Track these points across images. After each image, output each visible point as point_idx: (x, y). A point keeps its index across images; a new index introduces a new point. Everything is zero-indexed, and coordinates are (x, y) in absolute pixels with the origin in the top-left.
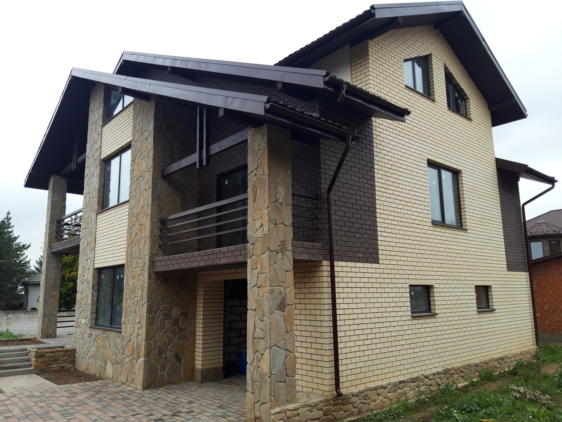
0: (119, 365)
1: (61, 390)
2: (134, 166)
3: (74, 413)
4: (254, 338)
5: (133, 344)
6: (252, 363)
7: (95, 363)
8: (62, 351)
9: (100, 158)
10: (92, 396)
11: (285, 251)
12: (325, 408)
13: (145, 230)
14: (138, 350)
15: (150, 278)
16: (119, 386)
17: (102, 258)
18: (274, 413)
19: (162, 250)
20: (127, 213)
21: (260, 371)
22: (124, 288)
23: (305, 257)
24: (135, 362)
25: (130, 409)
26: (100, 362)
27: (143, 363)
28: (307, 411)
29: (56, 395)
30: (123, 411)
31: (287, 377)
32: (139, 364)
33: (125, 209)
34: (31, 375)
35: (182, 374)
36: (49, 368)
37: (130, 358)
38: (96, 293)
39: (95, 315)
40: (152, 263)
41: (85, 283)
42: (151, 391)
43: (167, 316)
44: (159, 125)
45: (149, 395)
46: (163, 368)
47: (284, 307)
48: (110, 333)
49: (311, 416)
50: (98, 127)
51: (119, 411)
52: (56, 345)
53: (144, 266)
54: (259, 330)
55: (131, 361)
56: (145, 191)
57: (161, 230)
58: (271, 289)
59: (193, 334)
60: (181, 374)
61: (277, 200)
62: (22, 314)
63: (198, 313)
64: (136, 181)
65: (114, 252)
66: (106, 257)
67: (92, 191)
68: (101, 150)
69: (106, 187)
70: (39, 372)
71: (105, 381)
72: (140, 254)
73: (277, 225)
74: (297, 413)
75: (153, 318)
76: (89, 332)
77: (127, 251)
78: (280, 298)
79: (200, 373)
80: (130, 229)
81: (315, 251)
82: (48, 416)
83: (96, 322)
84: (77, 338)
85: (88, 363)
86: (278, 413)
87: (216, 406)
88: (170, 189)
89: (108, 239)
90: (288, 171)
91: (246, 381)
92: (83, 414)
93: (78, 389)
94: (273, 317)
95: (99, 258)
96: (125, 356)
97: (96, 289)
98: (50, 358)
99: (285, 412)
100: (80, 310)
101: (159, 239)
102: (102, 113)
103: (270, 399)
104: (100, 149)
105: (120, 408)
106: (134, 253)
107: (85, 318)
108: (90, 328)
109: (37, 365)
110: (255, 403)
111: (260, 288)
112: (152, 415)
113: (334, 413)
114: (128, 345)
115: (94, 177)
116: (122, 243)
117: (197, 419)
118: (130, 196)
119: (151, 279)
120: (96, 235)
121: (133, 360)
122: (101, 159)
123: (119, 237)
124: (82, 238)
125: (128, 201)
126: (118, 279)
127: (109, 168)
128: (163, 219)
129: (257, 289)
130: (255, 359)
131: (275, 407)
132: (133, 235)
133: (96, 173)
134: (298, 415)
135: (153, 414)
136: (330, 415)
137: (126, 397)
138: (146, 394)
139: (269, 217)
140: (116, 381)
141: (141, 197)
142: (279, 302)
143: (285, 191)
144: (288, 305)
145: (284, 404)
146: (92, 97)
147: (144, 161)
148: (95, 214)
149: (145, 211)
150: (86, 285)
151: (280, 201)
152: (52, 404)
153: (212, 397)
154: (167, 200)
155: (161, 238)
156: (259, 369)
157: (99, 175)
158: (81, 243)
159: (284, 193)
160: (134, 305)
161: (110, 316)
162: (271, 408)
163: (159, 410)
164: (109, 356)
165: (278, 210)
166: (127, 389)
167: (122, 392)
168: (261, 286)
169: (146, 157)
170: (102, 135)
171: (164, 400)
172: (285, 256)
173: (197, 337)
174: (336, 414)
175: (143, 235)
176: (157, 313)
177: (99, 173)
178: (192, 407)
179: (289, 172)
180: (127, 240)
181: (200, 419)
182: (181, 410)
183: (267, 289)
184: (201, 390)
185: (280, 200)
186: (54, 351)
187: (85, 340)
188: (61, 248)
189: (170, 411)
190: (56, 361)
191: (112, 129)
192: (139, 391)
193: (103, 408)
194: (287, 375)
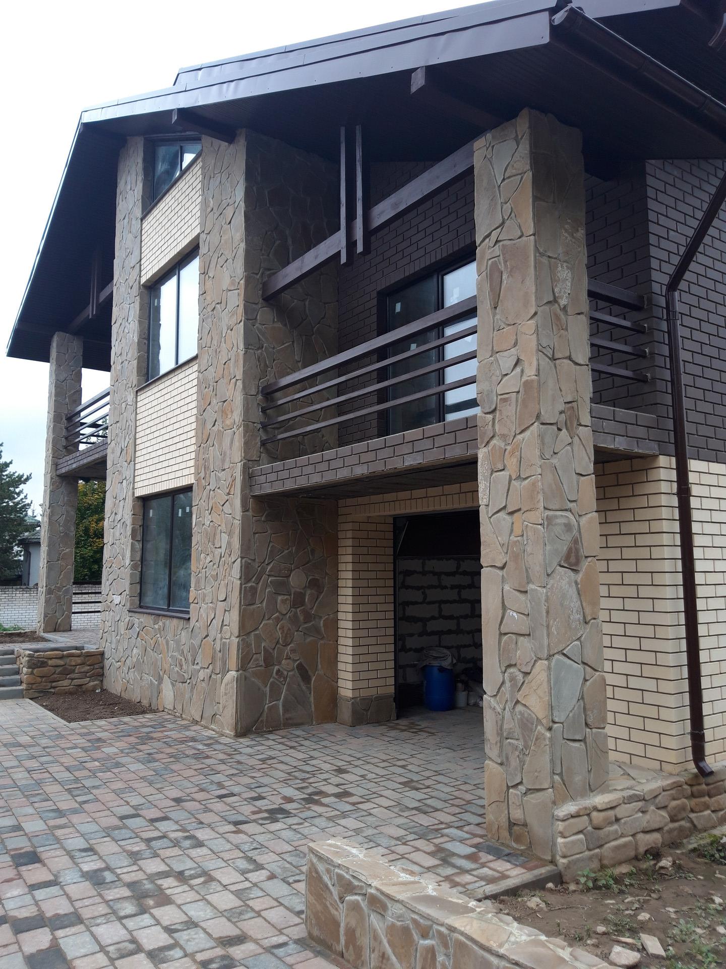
0: (186, 684)
1: (73, 732)
2: (207, 283)
3: (94, 787)
4: (502, 634)
5: (213, 643)
6: (498, 692)
7: (139, 679)
8: (79, 656)
9: (140, 282)
10: (133, 747)
11: (575, 425)
12: (674, 803)
13: (232, 412)
14: (223, 655)
15: (245, 508)
16: (186, 728)
17: (150, 475)
18: (565, 816)
19: (268, 452)
20: (195, 382)
21: (520, 712)
22: (193, 532)
23: (619, 444)
24: (219, 681)
25: (212, 782)
26: (149, 678)
27: (235, 682)
28: (636, 812)
29: (63, 743)
30: (197, 785)
31: (588, 730)
32: (227, 685)
33: (192, 373)
34: (20, 701)
35: (313, 706)
36: (54, 688)
37: (209, 671)
38: (138, 546)
39: (138, 586)
40: (249, 477)
41: (119, 526)
42: (252, 740)
43: (281, 587)
44: (255, 188)
45: (249, 750)
46: (275, 692)
47: (577, 562)
48: (168, 621)
49: (645, 823)
50: (134, 222)
51: (190, 785)
52: (69, 645)
53: (232, 485)
54: (515, 614)
55: (210, 677)
56: (229, 331)
57: (264, 411)
58: (547, 515)
59: (333, 625)
60: (311, 706)
61: (555, 301)
62: (18, 592)
63: (341, 583)
64: (211, 313)
65: (172, 462)
66: (155, 474)
67: (127, 349)
68: (141, 265)
69: (153, 340)
70: (37, 695)
71: (160, 717)
72: (223, 461)
73: (557, 362)
74: (615, 816)
75: (253, 590)
76: (127, 620)
77: (196, 459)
78: (568, 538)
79: (350, 707)
80: (202, 411)
81: (641, 432)
82: (41, 792)
83: (140, 600)
84: (105, 631)
85: (128, 679)
86: (572, 817)
87: (400, 783)
88: (279, 325)
89: (160, 439)
90: (578, 231)
91: (482, 733)
92: (114, 791)
93: (106, 730)
94: (553, 585)
95: (143, 477)
96: (198, 667)
97: (139, 538)
98: (56, 668)
99: (588, 815)
100: (111, 577)
101: (261, 430)
102: (141, 193)
103: (553, 782)
104: (138, 265)
105: (190, 779)
106: (211, 460)
107: (121, 594)
108: (129, 611)
109: (33, 682)
110: (508, 788)
111: (516, 515)
112: (260, 798)
113: (692, 815)
114: (202, 645)
115: (130, 320)
116: (187, 443)
117: (365, 813)
118: (200, 347)
119: (248, 511)
120: (136, 433)
121: (213, 676)
122: (142, 283)
123: (180, 431)
124: (111, 441)
125: (195, 358)
126: (180, 515)
127: (156, 301)
128: (268, 386)
129: (508, 518)
130: (508, 684)
131: (564, 801)
132: (209, 425)
133: (132, 313)
134: (617, 820)
135: (263, 795)
136: (683, 819)
137: (203, 752)
138: (241, 746)
139: (538, 340)
140: (181, 717)
141: (223, 344)
142: (565, 549)
143: (573, 279)
144: (586, 557)
145: (583, 795)
146: (121, 166)
147: (225, 269)
148: (133, 393)
149: (232, 371)
150: (120, 530)
151: (563, 302)
152: (51, 765)
153: (384, 761)
154: (274, 348)
155: (264, 426)
156: (519, 708)
157: (137, 317)
158: (109, 451)
159: (572, 285)
160: (214, 564)
161: (166, 590)
162: (554, 803)
163: (275, 786)
164: (166, 666)
165: (558, 324)
166: (203, 733)
167: (194, 740)
168: (519, 510)
169: (230, 261)
170: (141, 236)
171: (282, 762)
172: (576, 439)
173: (341, 632)
174: (697, 817)
175: (228, 422)
176: (261, 581)
177: (138, 312)
178: (346, 782)
179: (581, 233)
180: (196, 436)
181: (370, 814)
182: (324, 789)
183: (538, 515)
184: (355, 743)
185: (562, 299)
186: (63, 654)
187: (121, 635)
188: (74, 466)
189: (297, 789)
190: (68, 675)
191: (160, 221)
192: (229, 739)
193: (157, 777)
194: (587, 725)
